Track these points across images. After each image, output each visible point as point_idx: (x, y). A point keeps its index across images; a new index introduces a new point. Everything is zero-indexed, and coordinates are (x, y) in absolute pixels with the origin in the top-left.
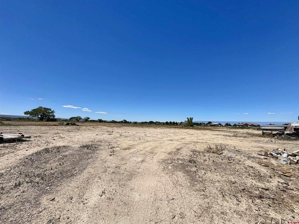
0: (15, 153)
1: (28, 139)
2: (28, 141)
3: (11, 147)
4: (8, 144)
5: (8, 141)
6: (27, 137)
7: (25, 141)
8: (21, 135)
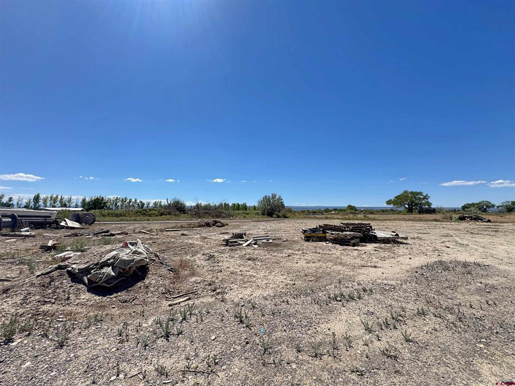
0: (397, 260)
1: (404, 241)
2: (405, 244)
3: (389, 250)
4: (383, 245)
5: (382, 240)
6: (403, 238)
7: (402, 243)
8: (395, 234)
